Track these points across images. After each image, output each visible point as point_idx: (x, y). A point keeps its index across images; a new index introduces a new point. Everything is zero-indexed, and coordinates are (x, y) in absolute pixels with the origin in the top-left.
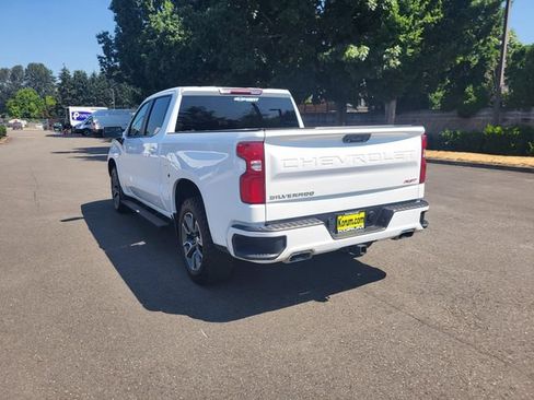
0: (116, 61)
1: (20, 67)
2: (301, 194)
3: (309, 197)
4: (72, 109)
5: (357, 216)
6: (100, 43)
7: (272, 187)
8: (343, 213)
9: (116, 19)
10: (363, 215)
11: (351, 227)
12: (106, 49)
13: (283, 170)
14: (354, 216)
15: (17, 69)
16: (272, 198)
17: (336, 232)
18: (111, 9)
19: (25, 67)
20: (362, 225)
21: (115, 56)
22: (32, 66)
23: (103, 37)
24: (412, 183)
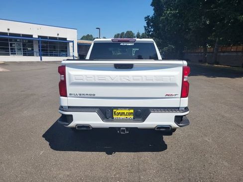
0: (151, 28)
1: (124, 33)
2: (87, 94)
3: (93, 96)
4: (133, 49)
5: (128, 111)
6: (146, 20)
7: (70, 89)
8: (117, 108)
9: (154, 10)
10: (132, 111)
11: (123, 117)
12: (148, 23)
13: (75, 81)
14: (126, 111)
15: (123, 33)
16: (70, 94)
17: (113, 118)
18: (151, 5)
19: (125, 32)
20: (132, 117)
21: (152, 26)
22: (128, 32)
23: (147, 18)
24: (174, 96)
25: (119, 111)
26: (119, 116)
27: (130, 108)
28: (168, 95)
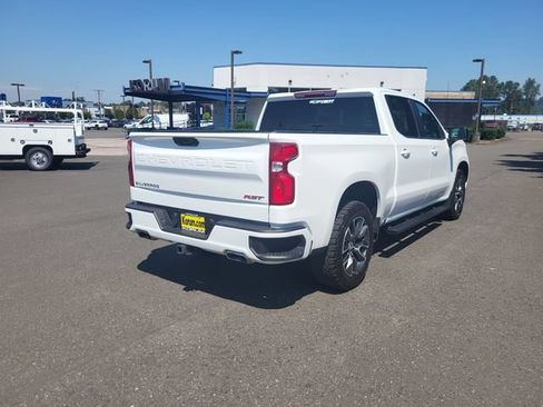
5: (198, 219)
7: (138, 176)
8: (185, 212)
11: (193, 228)
17: (180, 228)
20: (203, 230)
24: (257, 200)
25: (187, 217)
26: (188, 226)
27: (200, 214)
28: (249, 197)
